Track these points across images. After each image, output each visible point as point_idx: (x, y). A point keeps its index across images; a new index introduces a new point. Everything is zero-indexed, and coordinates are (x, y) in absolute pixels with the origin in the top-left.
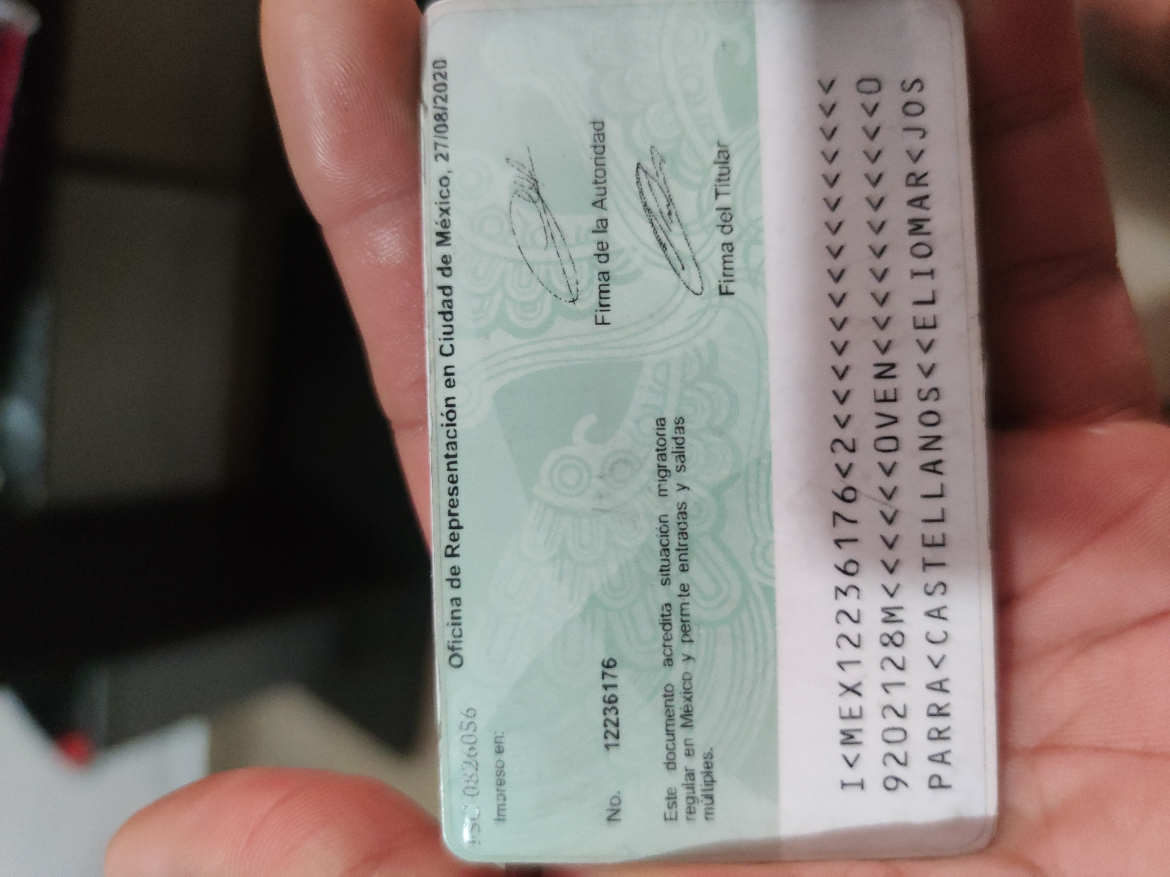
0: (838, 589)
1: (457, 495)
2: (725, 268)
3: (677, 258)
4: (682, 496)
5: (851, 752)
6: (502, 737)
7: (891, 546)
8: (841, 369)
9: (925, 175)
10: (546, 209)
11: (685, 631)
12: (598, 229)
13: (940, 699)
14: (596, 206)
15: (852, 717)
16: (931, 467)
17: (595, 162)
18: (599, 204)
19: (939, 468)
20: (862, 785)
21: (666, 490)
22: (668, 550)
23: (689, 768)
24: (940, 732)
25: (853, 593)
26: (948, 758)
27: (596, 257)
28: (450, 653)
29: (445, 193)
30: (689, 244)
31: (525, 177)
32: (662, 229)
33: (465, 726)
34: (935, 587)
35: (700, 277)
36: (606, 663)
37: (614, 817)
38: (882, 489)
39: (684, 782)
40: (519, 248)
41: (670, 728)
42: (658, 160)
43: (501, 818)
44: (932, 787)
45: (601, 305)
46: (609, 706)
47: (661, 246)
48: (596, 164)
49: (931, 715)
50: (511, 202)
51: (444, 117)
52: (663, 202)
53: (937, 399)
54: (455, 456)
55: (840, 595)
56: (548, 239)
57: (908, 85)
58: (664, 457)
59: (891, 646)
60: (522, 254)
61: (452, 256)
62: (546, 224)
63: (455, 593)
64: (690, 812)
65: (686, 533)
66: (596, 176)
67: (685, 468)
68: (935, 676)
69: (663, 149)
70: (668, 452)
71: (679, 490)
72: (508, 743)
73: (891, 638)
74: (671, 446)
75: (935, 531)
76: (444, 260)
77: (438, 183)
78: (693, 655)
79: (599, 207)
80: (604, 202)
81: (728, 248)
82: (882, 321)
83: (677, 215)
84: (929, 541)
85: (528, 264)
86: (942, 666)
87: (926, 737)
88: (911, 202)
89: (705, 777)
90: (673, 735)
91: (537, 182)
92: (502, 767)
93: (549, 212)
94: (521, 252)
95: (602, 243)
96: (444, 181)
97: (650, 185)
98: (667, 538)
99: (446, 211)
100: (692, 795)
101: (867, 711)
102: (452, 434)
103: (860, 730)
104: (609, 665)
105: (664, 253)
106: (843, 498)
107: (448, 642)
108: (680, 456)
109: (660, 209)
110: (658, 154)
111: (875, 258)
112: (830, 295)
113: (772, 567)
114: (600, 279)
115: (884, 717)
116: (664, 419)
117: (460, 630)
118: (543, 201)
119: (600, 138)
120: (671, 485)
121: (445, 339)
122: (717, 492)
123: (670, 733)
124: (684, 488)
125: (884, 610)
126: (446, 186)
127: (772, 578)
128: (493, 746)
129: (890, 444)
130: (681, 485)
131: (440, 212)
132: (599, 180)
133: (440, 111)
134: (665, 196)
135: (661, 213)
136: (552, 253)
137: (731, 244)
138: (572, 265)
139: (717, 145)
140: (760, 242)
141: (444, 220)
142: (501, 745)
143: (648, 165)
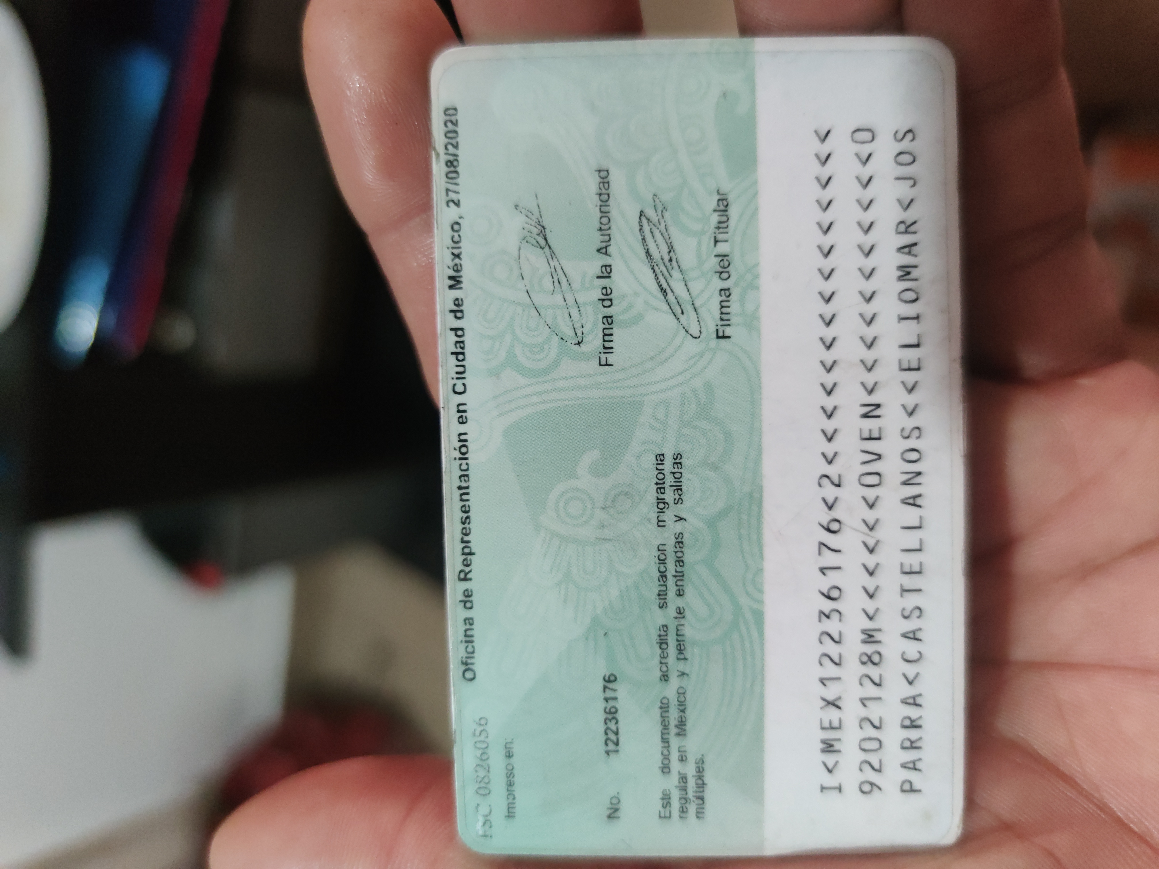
0: (822, 613)
1: (469, 523)
2: (722, 313)
3: (677, 303)
4: (679, 527)
5: (830, 758)
6: (511, 743)
7: (871, 574)
8: (829, 409)
9: (915, 222)
10: (553, 254)
11: (680, 650)
12: (602, 275)
13: (913, 712)
14: (601, 253)
15: (832, 728)
16: (911, 501)
17: (600, 209)
18: (604, 251)
19: (919, 501)
20: (840, 789)
21: (665, 521)
22: (665, 576)
23: (682, 772)
24: (912, 742)
25: (835, 616)
26: (919, 765)
27: (601, 301)
28: (464, 667)
29: (456, 239)
30: (688, 291)
31: (533, 223)
32: (663, 275)
33: (477, 733)
34: (911, 612)
35: (698, 321)
36: (607, 678)
37: (613, 815)
38: (864, 521)
39: (678, 784)
40: (528, 292)
41: (665, 736)
42: (660, 208)
43: (511, 814)
44: (903, 791)
45: (605, 348)
46: (610, 717)
47: (662, 291)
48: (601, 212)
49: (904, 727)
50: (520, 247)
51: (455, 163)
52: (665, 249)
53: (918, 438)
54: (467, 488)
55: (824, 618)
56: (555, 284)
57: (900, 135)
58: (662, 490)
59: (870, 664)
60: (530, 297)
61: (463, 299)
62: (553, 270)
63: (468, 614)
64: (683, 811)
65: (683, 561)
66: (601, 223)
67: (682, 500)
68: (910, 691)
69: (666, 197)
70: (667, 486)
71: (676, 521)
72: (516, 749)
73: (869, 658)
74: (669, 480)
75: (912, 560)
76: (457, 303)
77: (450, 230)
78: (687, 672)
79: (603, 253)
80: (608, 248)
81: (725, 293)
82: (869, 364)
83: (677, 262)
84: (907, 569)
85: (536, 308)
86: (916, 682)
87: (899, 746)
88: (900, 249)
89: (696, 780)
90: (668, 742)
91: (544, 228)
92: (513, 769)
93: (556, 257)
94: (529, 296)
95: (606, 288)
96: (455, 226)
97: (652, 233)
98: (664, 565)
99: (458, 256)
100: (685, 796)
101: (845, 724)
102: (464, 467)
103: (839, 740)
104: (610, 680)
105: (665, 298)
106: (829, 530)
107: (462, 657)
108: (677, 489)
109: (661, 256)
110: (660, 202)
111: (865, 304)
112: (821, 339)
113: (761, 591)
114: (604, 323)
115: (861, 728)
116: (663, 455)
117: (473, 647)
118: (550, 248)
119: (605, 186)
120: (669, 516)
121: (457, 378)
122: (712, 523)
123: (665, 741)
124: (681, 519)
125: (864, 632)
126: (457, 231)
127: (761, 602)
128: (503, 752)
129: (873, 480)
130: (678, 517)
131: (453, 257)
132: (603, 227)
133: (451, 158)
134: (667, 244)
135: (662, 259)
136: (559, 298)
137: (728, 289)
138: (577, 310)
139: (716, 194)
140: (757, 288)
141: (456, 265)
142: (511, 750)
143: (650, 212)
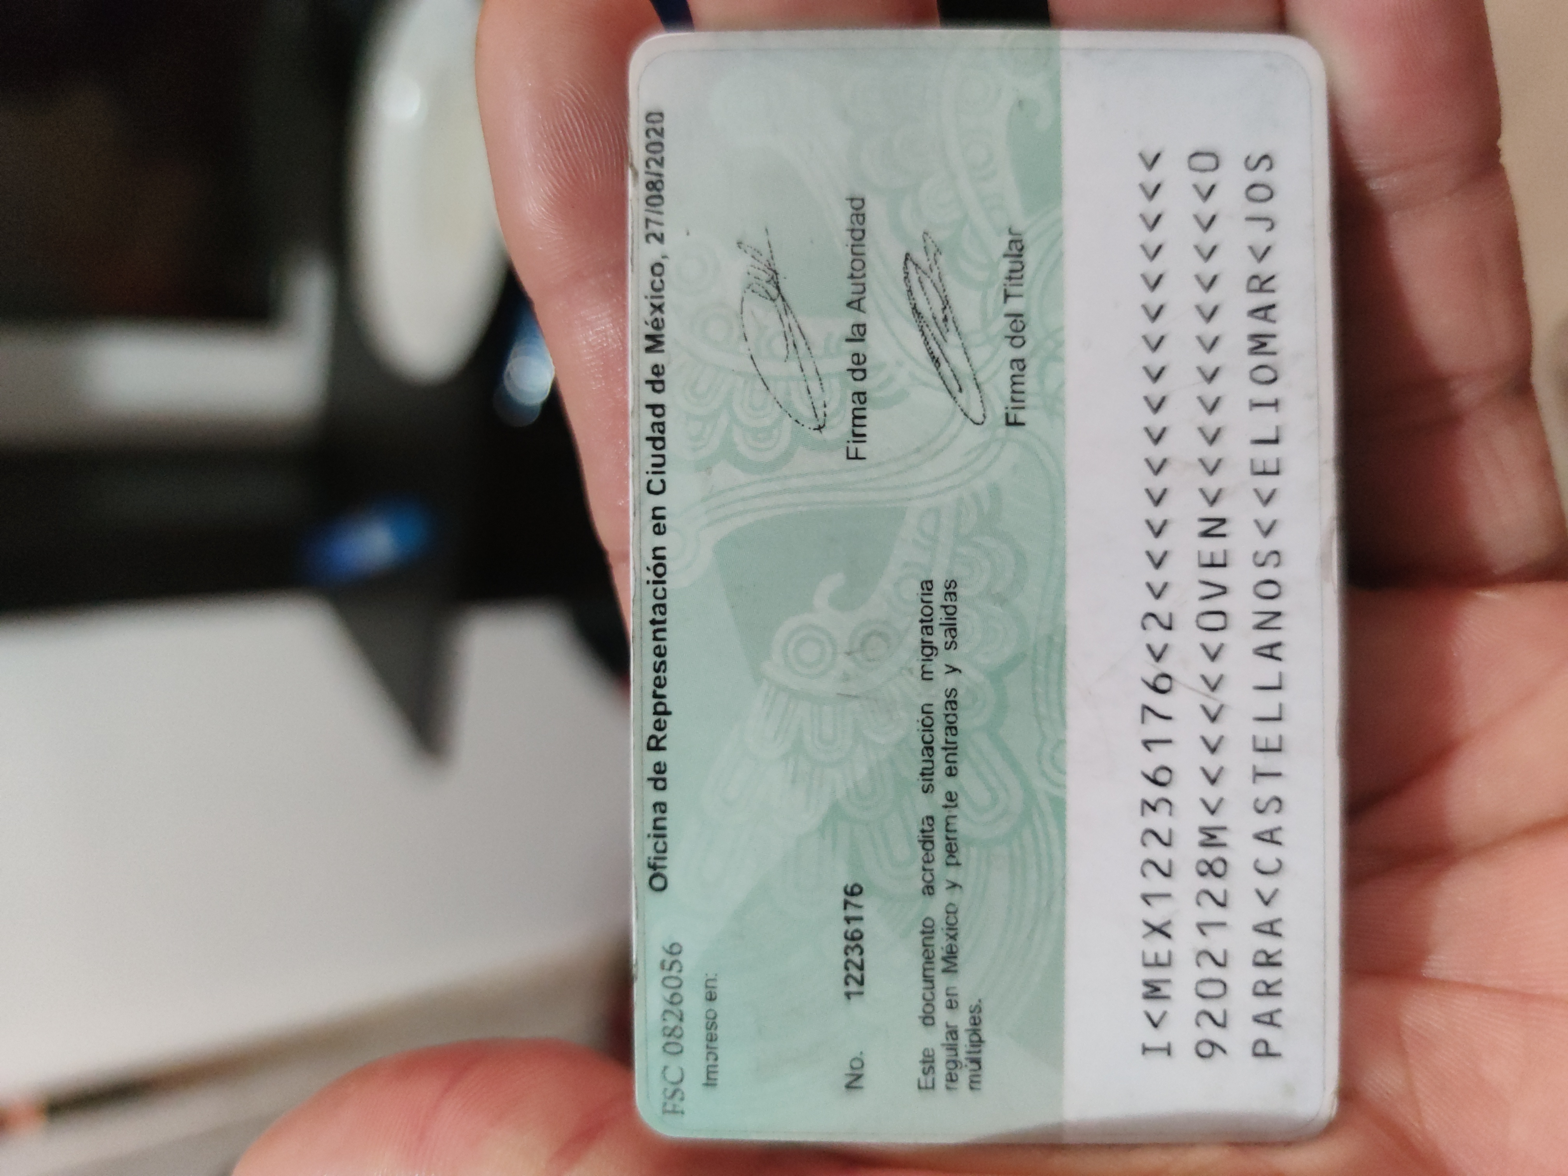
0: (1145, 803)
1: (664, 671)
2: (1014, 392)
3: (953, 378)
4: (951, 681)
5: (1156, 1009)
6: (714, 980)
7: (1213, 750)
8: (1157, 524)
9: (1272, 278)
10: (787, 308)
11: (951, 852)
12: (852, 337)
13: (1270, 944)
14: (852, 308)
15: (1159, 965)
16: (1267, 651)
17: (852, 250)
18: (856, 305)
19: (1277, 652)
20: (1168, 1050)
21: (932, 672)
22: (932, 748)
23: (951, 1024)
24: (1268, 986)
25: (1164, 808)
26: (1278, 1019)
27: (851, 372)
28: (651, 872)
29: (658, 285)
30: (968, 360)
31: (762, 267)
32: (935, 339)
33: (667, 966)
34: (1268, 804)
35: (982, 401)
36: (849, 890)
37: (854, 1084)
38: (1204, 678)
39: (945, 1041)
40: (752, 358)
41: (928, 973)
42: (932, 250)
43: (710, 1082)
44: (1256, 1055)
45: (855, 435)
46: (852, 944)
47: (933, 361)
48: (853, 253)
49: (1257, 964)
50: (743, 298)
51: (659, 185)
52: (938, 305)
53: (1277, 565)
54: (664, 622)
55: (1148, 809)
56: (789, 347)
57: (1253, 162)
58: (929, 631)
59: (1210, 875)
60: (755, 366)
61: (665, 366)
62: (787, 329)
63: (660, 796)
64: (952, 1079)
65: (956, 728)
66: (853, 268)
67: (956, 644)
68: (1265, 915)
69: (940, 236)
70: (935, 624)
71: (948, 673)
72: (722, 988)
73: (1210, 866)
74: (939, 616)
75: (1269, 733)
76: (656, 370)
77: (649, 273)
78: (959, 882)
79: (855, 309)
80: (862, 302)
81: (1018, 365)
82: (1211, 465)
83: (954, 322)
84: (1262, 745)
85: (762, 379)
86: (1274, 902)
87: (1250, 992)
88: (1253, 312)
89: (970, 1035)
90: (932, 981)
91: (777, 274)
92: (715, 1018)
93: (791, 312)
94: (754, 363)
95: (858, 355)
96: (657, 268)
97: (921, 283)
98: (931, 733)
99: (659, 308)
100: (954, 1058)
101: (1176, 958)
102: (660, 593)
103: (1168, 981)
104: (853, 892)
105: (937, 369)
106: (1155, 688)
107: (649, 858)
108: (950, 630)
109: (933, 314)
110: (933, 242)
111: (1205, 383)
112: (1147, 430)
113: (1063, 772)
114: (854, 402)
115: (1199, 965)
116: (931, 582)
117: (665, 843)
118: (783, 299)
119: (859, 220)
120: (937, 666)
121: (654, 473)
122: (996, 676)
123: (928, 979)
124: (955, 670)
125: (1203, 830)
126: (660, 275)
127: (1062, 786)
128: (702, 992)
129: (1215, 621)
130: (951, 667)
131: (652, 309)
132: (856, 274)
133: (654, 178)
134: (941, 297)
135: (934, 318)
136: (794, 366)
137: (1022, 360)
138: (818, 382)
139: (1008, 232)
140: (1060, 360)
141: (656, 320)
142: (713, 990)
143: (919, 256)
